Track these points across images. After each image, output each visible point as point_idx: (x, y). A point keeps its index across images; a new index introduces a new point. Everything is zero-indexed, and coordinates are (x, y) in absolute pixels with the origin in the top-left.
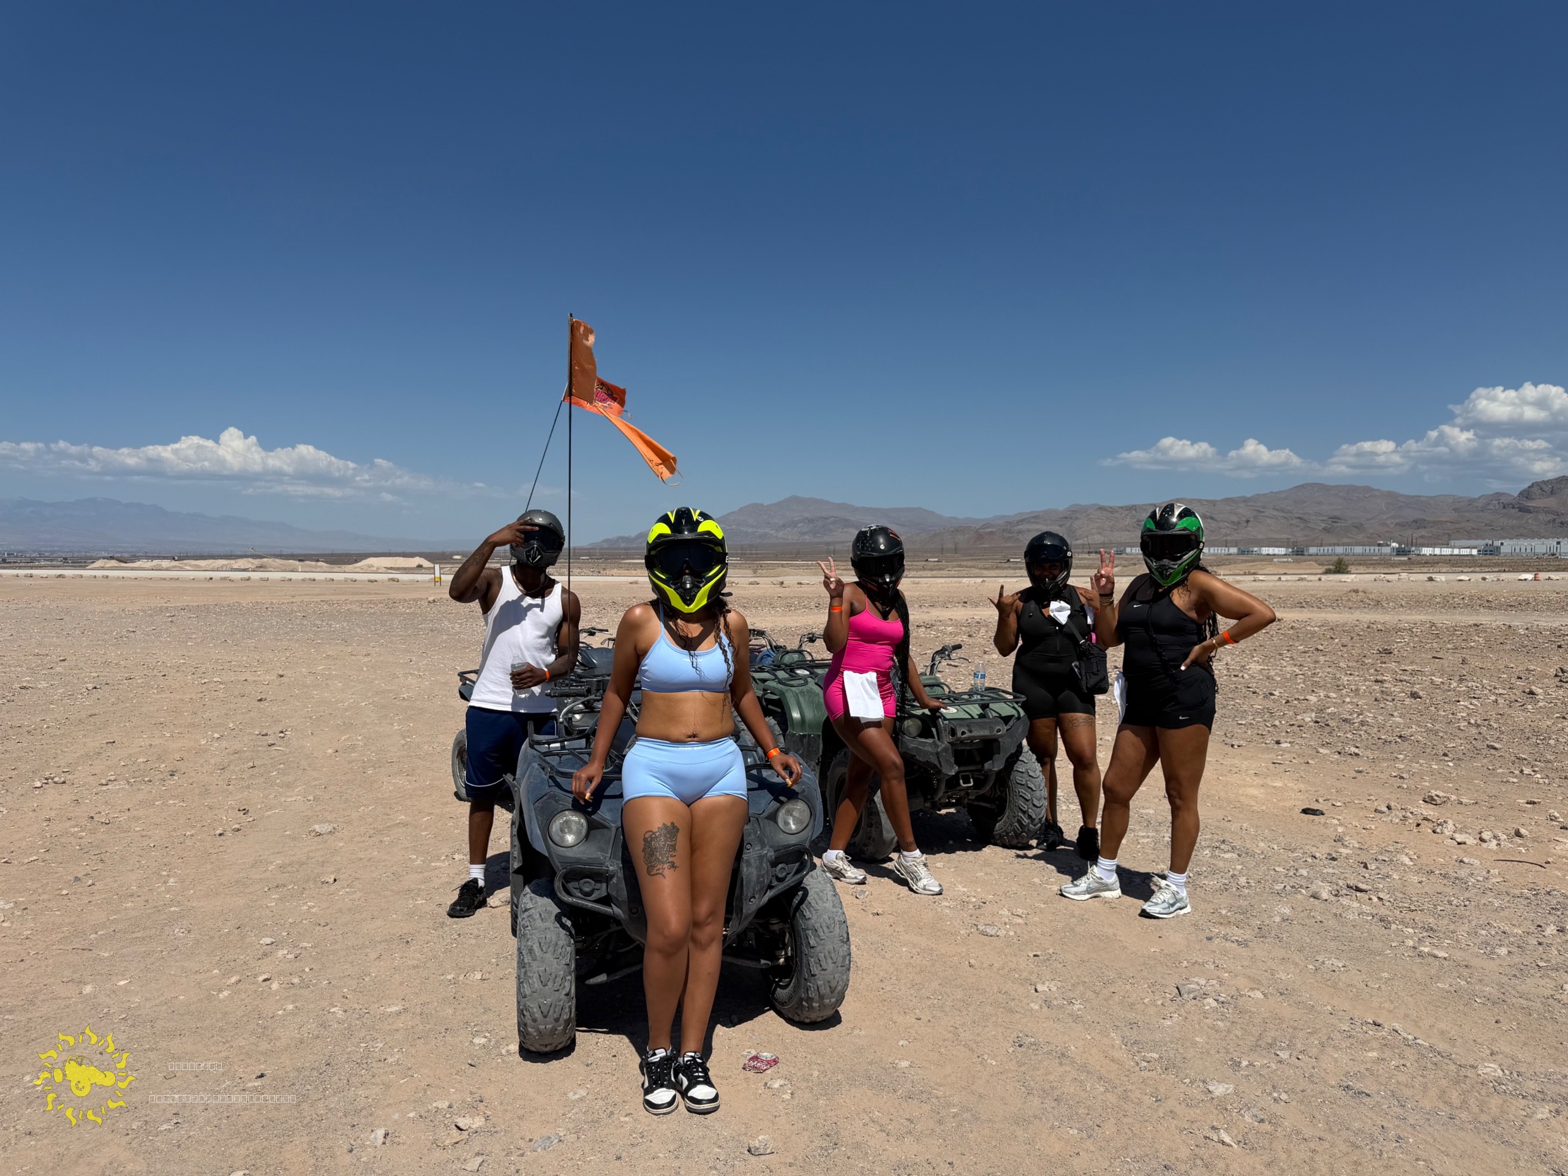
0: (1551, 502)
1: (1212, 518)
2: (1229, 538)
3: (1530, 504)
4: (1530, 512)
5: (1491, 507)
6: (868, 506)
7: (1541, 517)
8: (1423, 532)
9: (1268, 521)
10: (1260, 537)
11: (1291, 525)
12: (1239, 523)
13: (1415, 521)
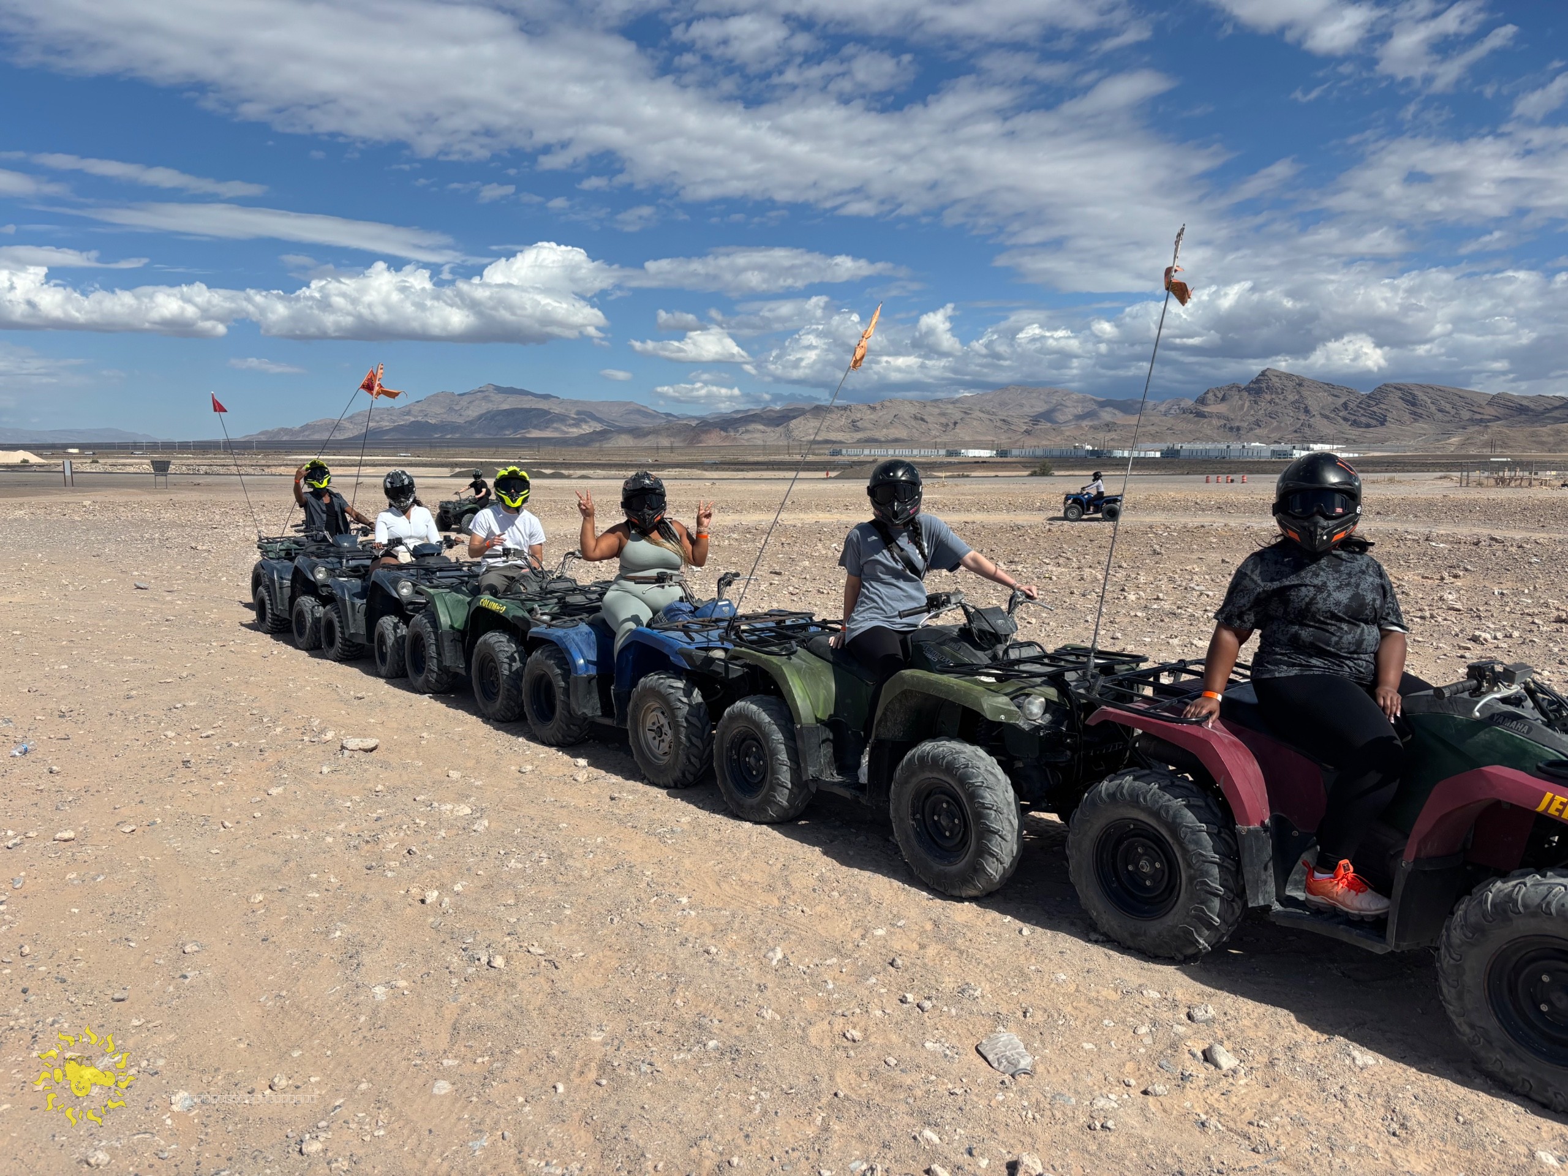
0: (1222, 408)
1: (923, 420)
2: (938, 440)
3: (1206, 409)
4: (1205, 417)
5: (1172, 412)
6: (575, 399)
7: (1215, 422)
8: (1113, 435)
9: (975, 423)
10: (967, 439)
11: (996, 427)
12: (947, 425)
13: (1107, 425)
